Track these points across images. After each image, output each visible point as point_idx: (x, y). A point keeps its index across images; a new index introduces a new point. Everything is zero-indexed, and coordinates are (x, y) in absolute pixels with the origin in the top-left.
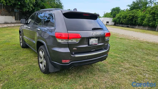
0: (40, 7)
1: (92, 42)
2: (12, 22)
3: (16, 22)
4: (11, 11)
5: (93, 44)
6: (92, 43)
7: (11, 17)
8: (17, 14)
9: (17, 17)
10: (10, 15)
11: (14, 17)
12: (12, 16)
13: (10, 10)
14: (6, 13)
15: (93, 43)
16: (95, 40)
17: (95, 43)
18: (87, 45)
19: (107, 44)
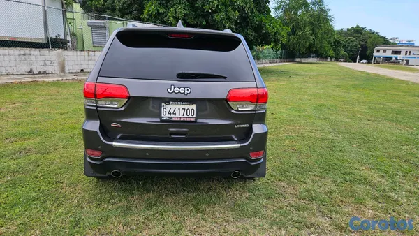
1: (172, 111)
5: (174, 119)
6: (173, 115)
15: (177, 115)
16: (187, 107)
17: (185, 116)
18: (158, 120)
19: (248, 126)
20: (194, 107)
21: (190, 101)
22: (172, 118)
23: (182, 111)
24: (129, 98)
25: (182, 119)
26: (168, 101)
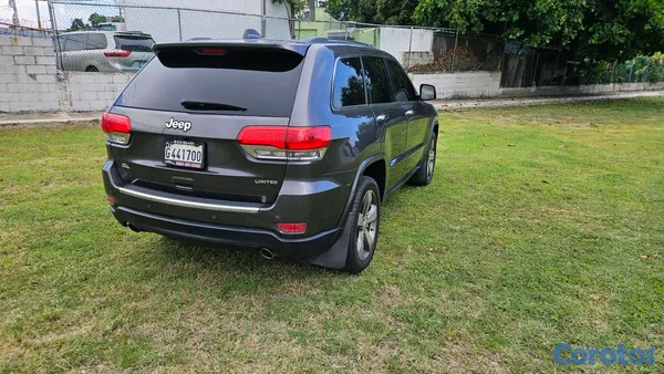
0: (623, 18)
1: (176, 153)
2: (486, 94)
3: (504, 93)
4: (491, 52)
5: (177, 164)
6: (176, 159)
7: (485, 75)
8: (513, 63)
9: (514, 72)
10: (480, 69)
11: (499, 75)
12: (491, 70)
13: (489, 48)
14: (469, 60)
15: (181, 159)
16: (192, 148)
17: (190, 160)
18: (161, 163)
19: (276, 182)
20: (200, 149)
21: (196, 141)
22: (175, 162)
23: (187, 154)
24: (132, 133)
25: (187, 165)
26: (172, 138)
